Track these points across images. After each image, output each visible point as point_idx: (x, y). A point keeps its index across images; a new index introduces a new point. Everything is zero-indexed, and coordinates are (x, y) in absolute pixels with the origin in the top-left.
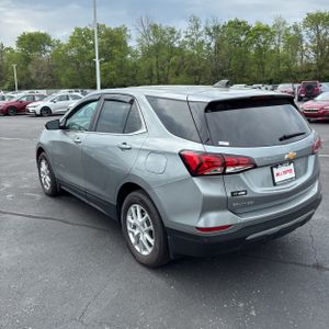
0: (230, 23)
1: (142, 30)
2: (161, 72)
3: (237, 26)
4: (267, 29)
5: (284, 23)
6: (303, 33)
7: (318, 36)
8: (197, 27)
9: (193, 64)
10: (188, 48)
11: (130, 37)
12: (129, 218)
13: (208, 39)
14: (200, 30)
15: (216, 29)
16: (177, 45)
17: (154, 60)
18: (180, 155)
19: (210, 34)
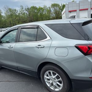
0: (32, 7)
1: (6, 10)
2: (14, 22)
3: (34, 8)
4: (42, 8)
5: (46, 7)
6: (51, 9)
7: (55, 9)
8: (23, 8)
9: (23, 19)
10: (21, 15)
11: (2, 12)
12: (45, 76)
13: (26, 12)
14: (24, 9)
15: (28, 9)
16: (17, 14)
17: (11, 19)
18: (76, 47)
19: (27, 10)
